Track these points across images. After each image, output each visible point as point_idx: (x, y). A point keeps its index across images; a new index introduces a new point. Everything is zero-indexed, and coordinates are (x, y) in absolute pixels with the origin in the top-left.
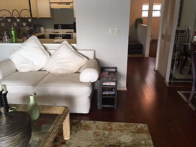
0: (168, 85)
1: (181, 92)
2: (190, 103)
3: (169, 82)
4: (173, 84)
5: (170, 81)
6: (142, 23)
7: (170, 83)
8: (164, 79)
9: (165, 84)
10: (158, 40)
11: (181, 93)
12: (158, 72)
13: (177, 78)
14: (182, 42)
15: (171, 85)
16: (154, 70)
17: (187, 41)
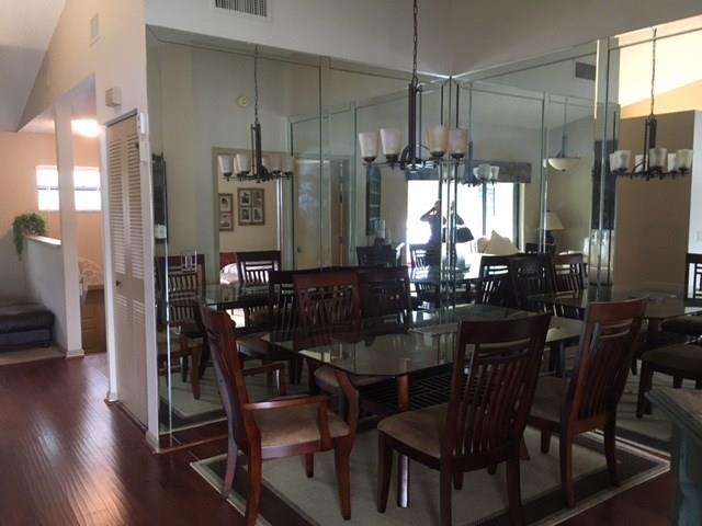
0: (158, 451)
1: (203, 461)
2: (231, 496)
3: (160, 436)
4: (174, 441)
5: (163, 433)
6: (42, 233)
7: (164, 440)
8: (143, 430)
9: (149, 449)
10: (103, 286)
11: (202, 465)
12: (119, 407)
13: (186, 415)
14: (186, 294)
15: (168, 446)
16: (106, 401)
17: (200, 288)
